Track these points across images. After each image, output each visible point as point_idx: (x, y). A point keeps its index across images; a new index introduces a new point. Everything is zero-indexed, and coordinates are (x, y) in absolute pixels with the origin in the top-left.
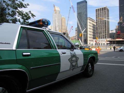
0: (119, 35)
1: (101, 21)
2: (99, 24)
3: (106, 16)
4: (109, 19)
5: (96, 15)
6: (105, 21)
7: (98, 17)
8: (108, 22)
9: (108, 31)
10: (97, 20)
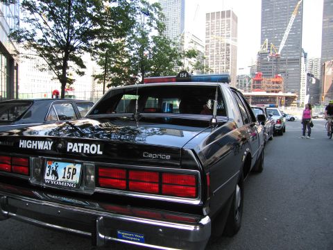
0: (259, 81)
1: (217, 45)
2: (213, 51)
3: (231, 31)
4: (236, 40)
5: (207, 29)
6: (228, 45)
7: (212, 34)
8: (235, 49)
9: (235, 70)
10: (207, 41)
